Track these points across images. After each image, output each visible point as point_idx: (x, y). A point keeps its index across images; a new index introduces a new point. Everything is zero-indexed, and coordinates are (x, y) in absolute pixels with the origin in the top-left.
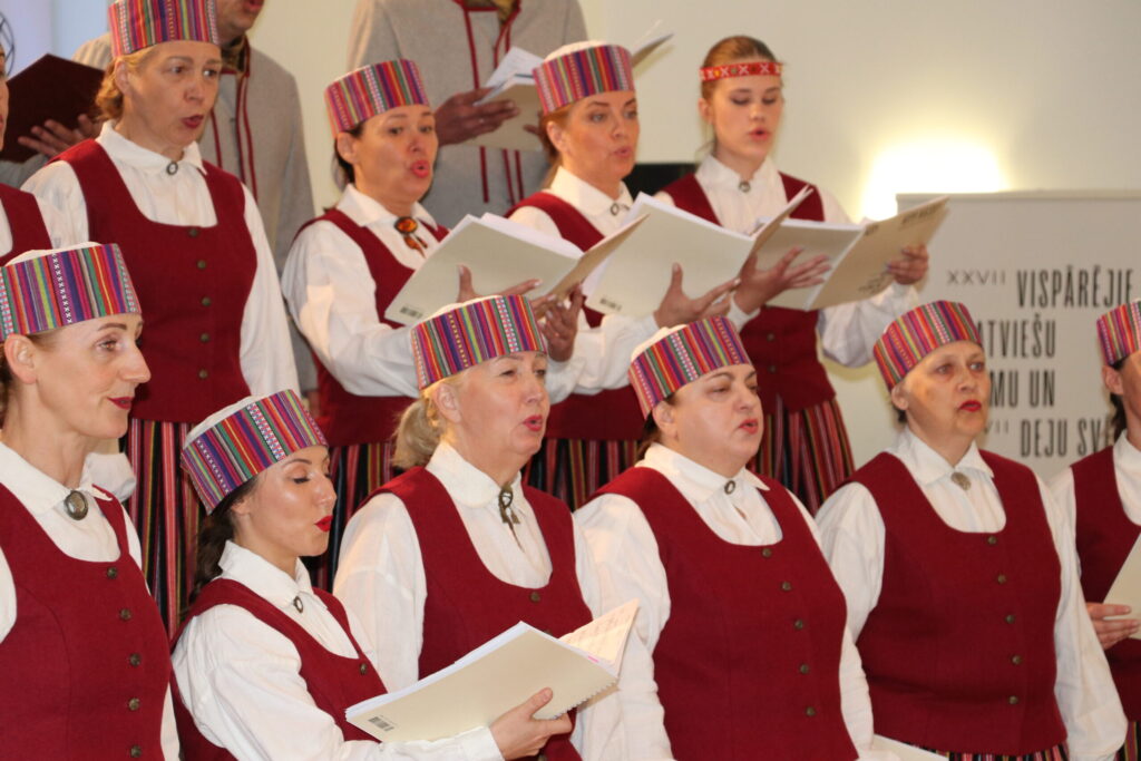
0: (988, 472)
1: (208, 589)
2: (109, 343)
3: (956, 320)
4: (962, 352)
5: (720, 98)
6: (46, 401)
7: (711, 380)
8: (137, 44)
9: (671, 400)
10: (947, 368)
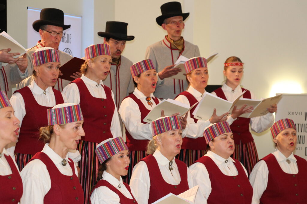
0: (295, 160)
1: (99, 182)
2: (77, 127)
3: (290, 123)
4: (291, 130)
5: (229, 71)
6: (61, 140)
7: (222, 136)
8: (94, 56)
9: (213, 140)
10: (287, 134)
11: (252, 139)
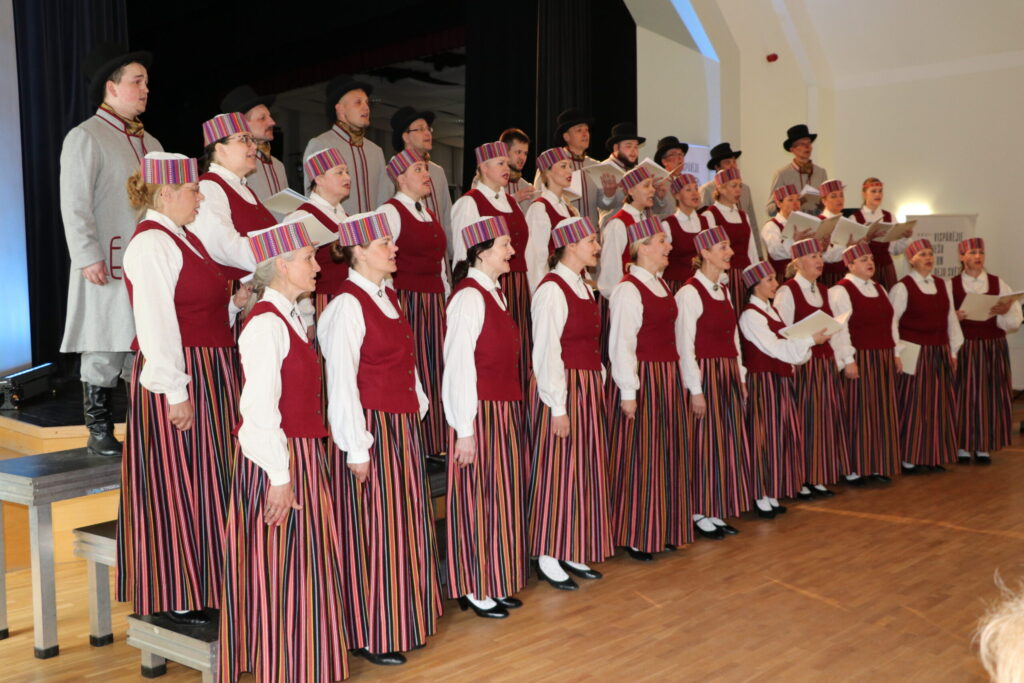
1: (747, 305)
2: (724, 248)
4: (927, 251)
5: (869, 191)
6: (711, 262)
7: (862, 258)
9: (853, 263)
10: (924, 255)
11: (890, 262)
